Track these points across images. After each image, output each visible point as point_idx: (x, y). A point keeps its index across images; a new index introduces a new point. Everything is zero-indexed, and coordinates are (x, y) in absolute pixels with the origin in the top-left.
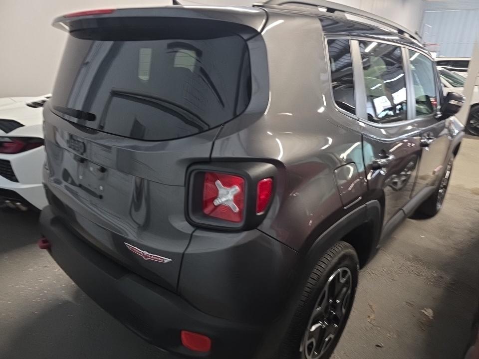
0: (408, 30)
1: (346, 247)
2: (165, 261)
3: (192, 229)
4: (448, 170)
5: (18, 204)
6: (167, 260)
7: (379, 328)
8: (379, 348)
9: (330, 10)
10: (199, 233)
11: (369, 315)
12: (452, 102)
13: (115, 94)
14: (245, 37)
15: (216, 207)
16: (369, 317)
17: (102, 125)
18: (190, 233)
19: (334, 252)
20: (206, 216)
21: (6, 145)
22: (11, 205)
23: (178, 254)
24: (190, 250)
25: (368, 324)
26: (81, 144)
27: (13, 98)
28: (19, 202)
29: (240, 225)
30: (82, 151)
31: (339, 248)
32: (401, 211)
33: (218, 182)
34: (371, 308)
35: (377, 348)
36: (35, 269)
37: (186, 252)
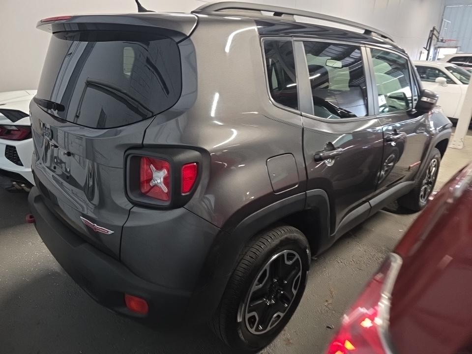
0: (376, 29)
1: (291, 232)
2: (109, 233)
3: (131, 205)
4: (435, 167)
5: (23, 185)
6: (111, 232)
7: (334, 312)
8: (329, 329)
9: (277, 14)
10: (135, 209)
11: (327, 299)
12: (425, 99)
13: (89, 84)
14: (177, 39)
15: (152, 187)
16: (327, 301)
17: (78, 115)
18: (129, 208)
19: (276, 234)
20: (144, 195)
21: (12, 132)
22: (17, 186)
23: (118, 226)
24: (128, 224)
25: (325, 307)
26: (50, 131)
27: (27, 91)
28: (15, 182)
29: (167, 204)
30: (50, 137)
31: (283, 232)
32: (368, 203)
33: (152, 166)
34: (331, 293)
35: (328, 329)
36: (33, 244)
37: (125, 225)
